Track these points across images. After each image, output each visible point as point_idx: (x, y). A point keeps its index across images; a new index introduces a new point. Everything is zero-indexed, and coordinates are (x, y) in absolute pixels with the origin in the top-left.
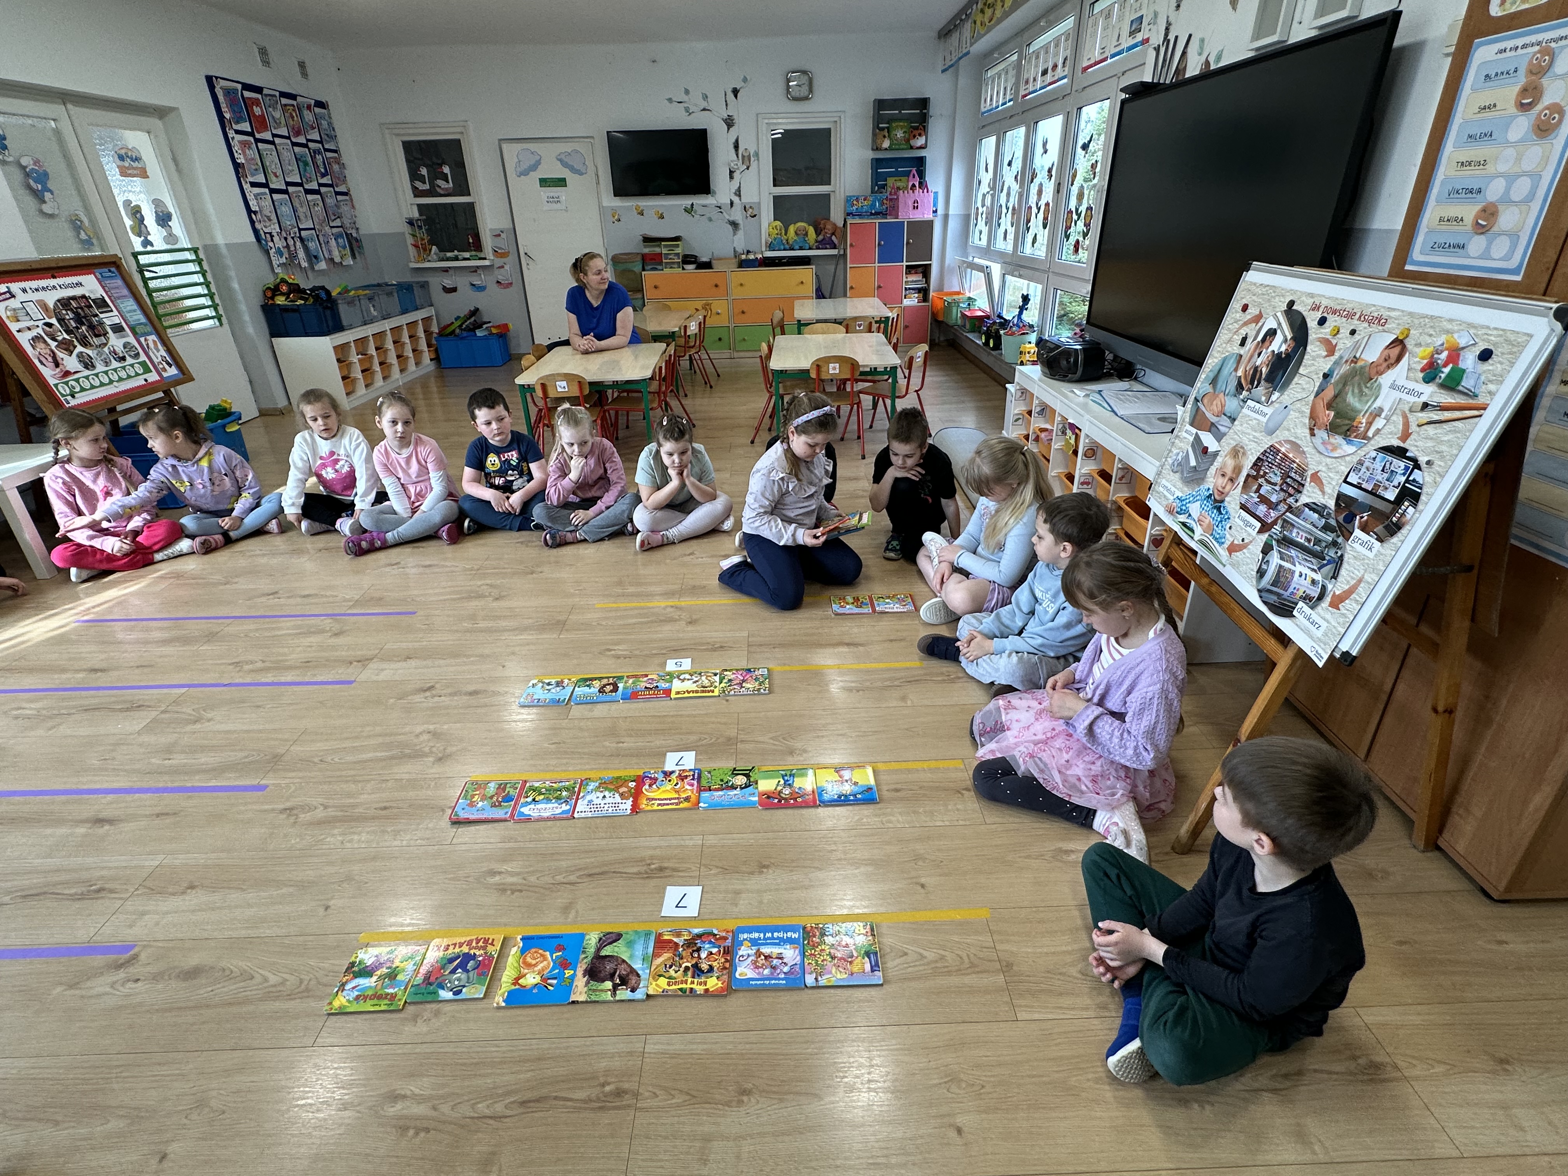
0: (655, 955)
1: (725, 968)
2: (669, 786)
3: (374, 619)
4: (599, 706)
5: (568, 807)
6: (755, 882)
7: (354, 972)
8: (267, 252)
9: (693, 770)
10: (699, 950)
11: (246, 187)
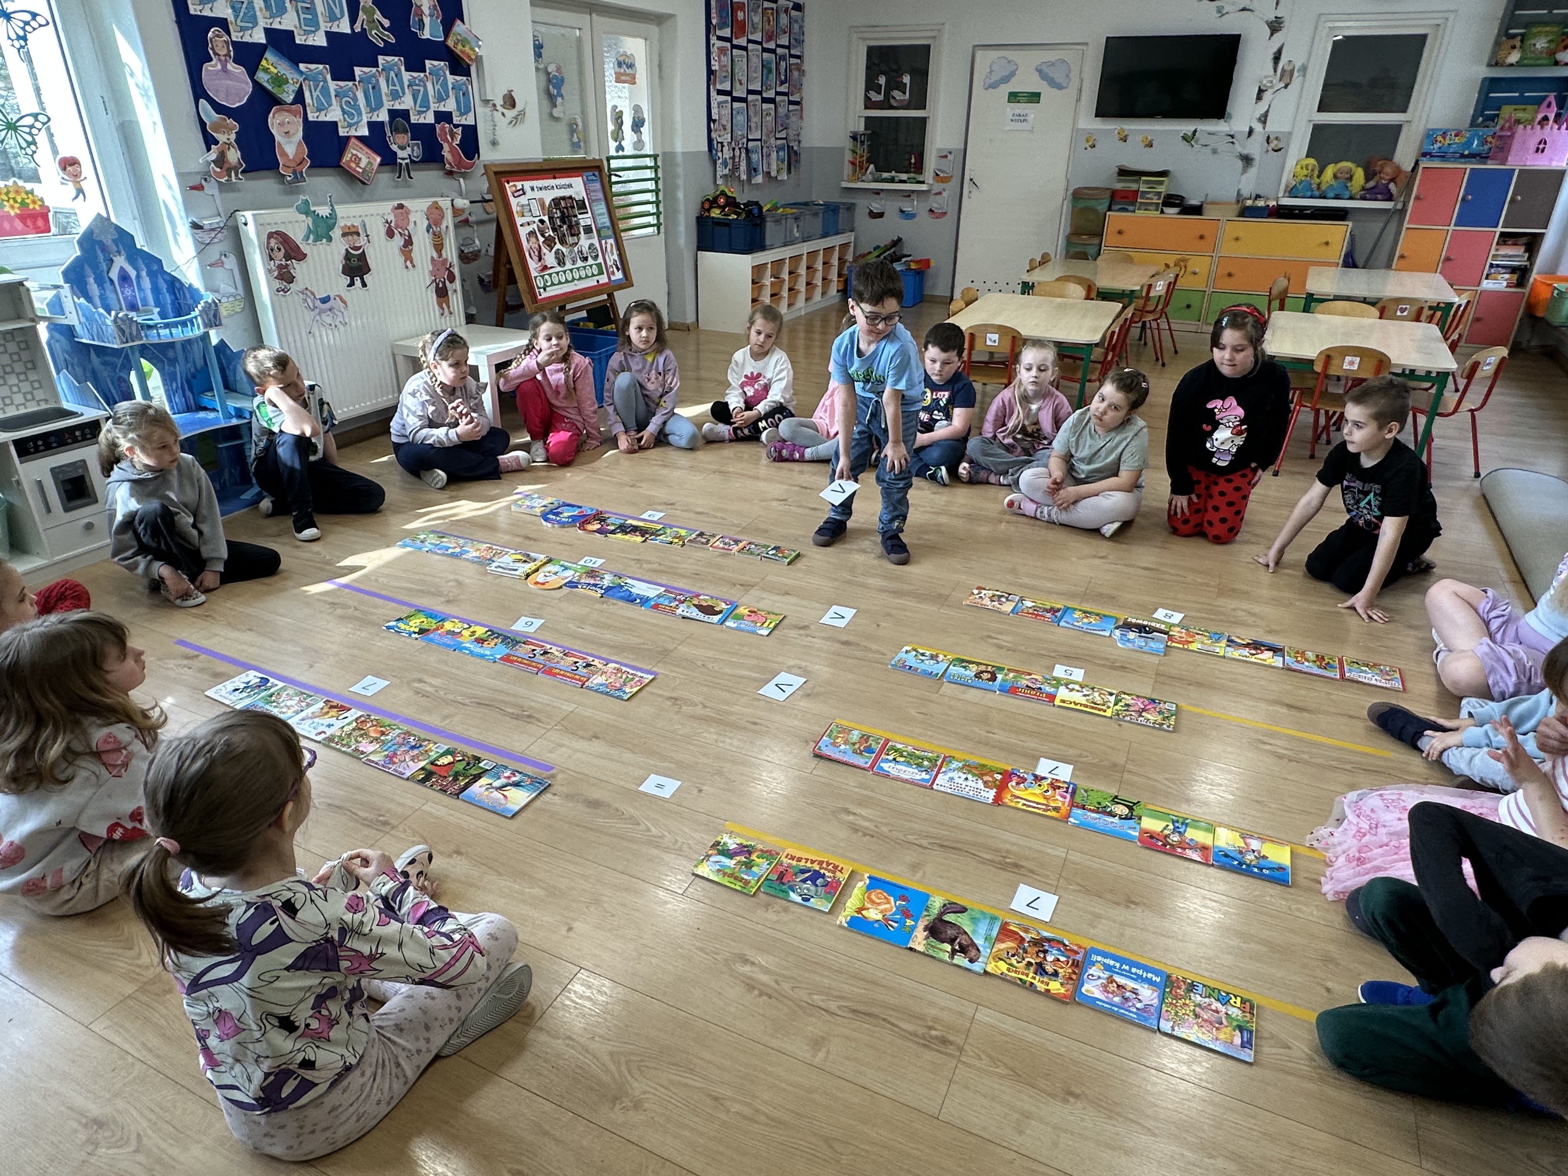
0: (998, 940)
1: (1071, 979)
2: (1038, 791)
4: (973, 691)
5: (928, 777)
6: (1121, 914)
7: (718, 850)
8: (714, 163)
9: (1069, 784)
10: (1045, 952)
11: (713, 93)
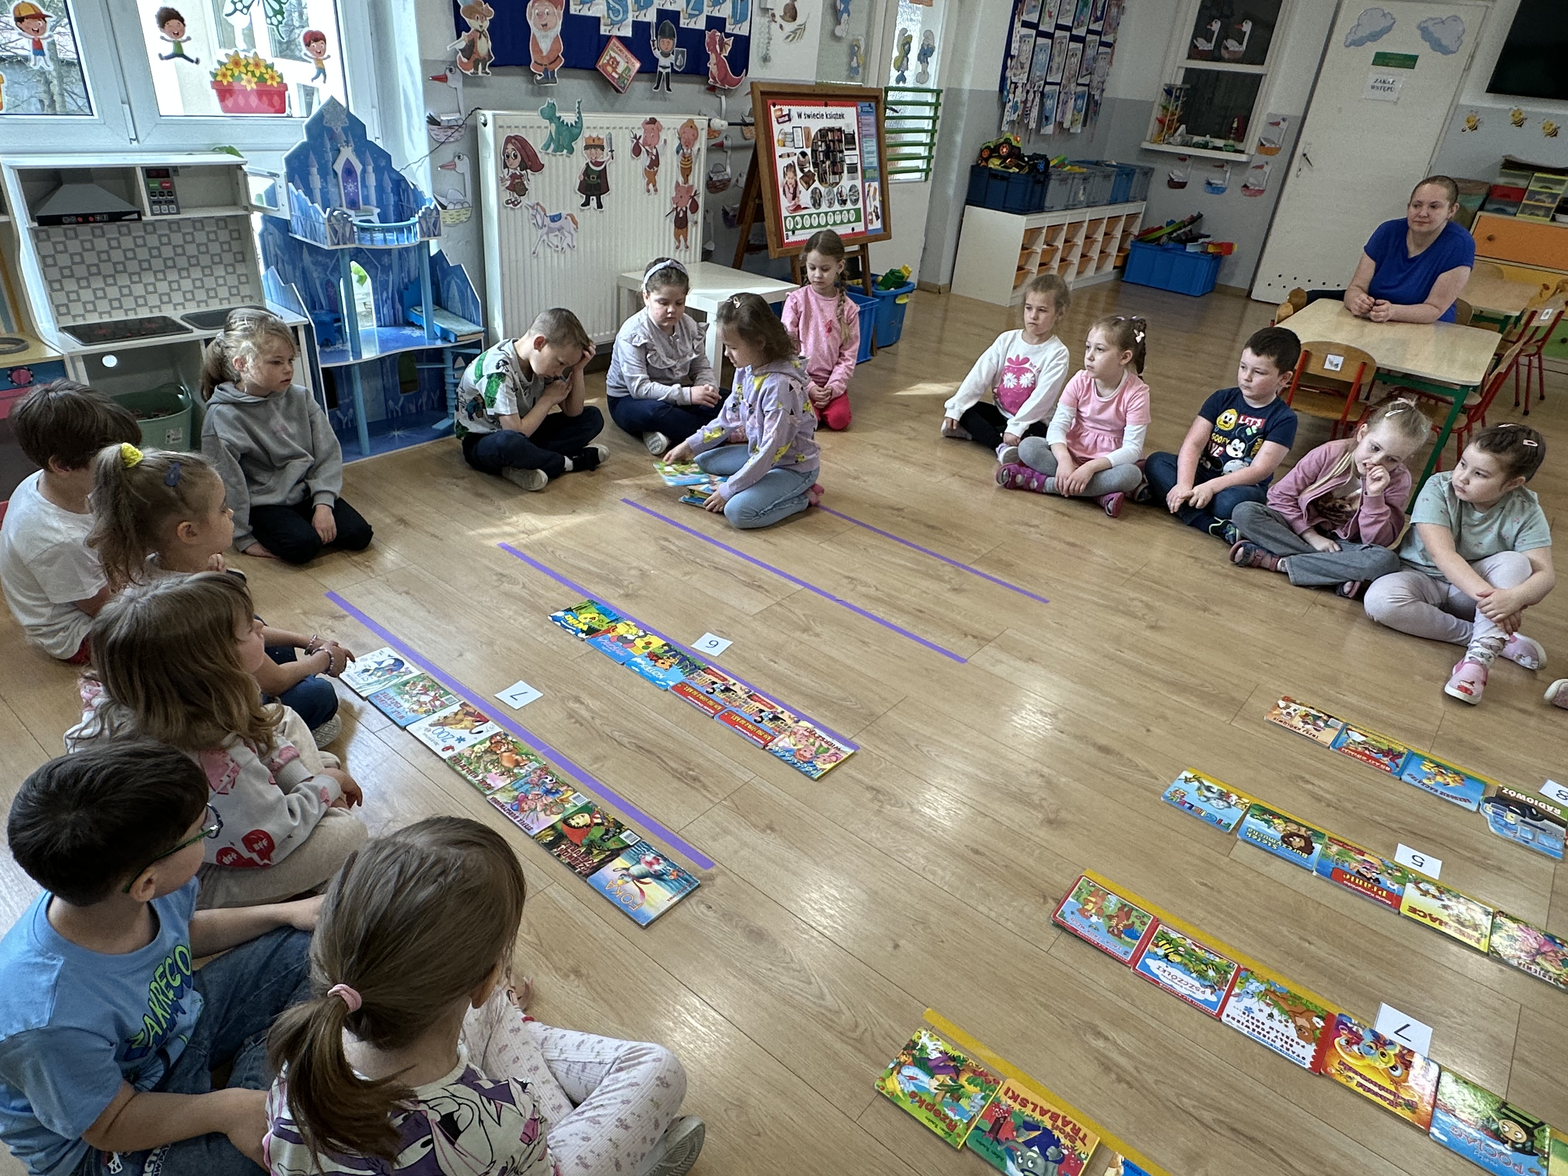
2: (1380, 1064)
3: (999, 587)
5: (1213, 998)
7: (914, 1056)
8: (1003, 106)
11: (1017, 25)
